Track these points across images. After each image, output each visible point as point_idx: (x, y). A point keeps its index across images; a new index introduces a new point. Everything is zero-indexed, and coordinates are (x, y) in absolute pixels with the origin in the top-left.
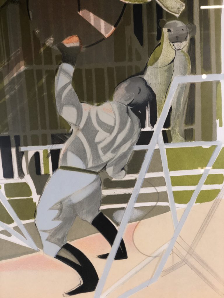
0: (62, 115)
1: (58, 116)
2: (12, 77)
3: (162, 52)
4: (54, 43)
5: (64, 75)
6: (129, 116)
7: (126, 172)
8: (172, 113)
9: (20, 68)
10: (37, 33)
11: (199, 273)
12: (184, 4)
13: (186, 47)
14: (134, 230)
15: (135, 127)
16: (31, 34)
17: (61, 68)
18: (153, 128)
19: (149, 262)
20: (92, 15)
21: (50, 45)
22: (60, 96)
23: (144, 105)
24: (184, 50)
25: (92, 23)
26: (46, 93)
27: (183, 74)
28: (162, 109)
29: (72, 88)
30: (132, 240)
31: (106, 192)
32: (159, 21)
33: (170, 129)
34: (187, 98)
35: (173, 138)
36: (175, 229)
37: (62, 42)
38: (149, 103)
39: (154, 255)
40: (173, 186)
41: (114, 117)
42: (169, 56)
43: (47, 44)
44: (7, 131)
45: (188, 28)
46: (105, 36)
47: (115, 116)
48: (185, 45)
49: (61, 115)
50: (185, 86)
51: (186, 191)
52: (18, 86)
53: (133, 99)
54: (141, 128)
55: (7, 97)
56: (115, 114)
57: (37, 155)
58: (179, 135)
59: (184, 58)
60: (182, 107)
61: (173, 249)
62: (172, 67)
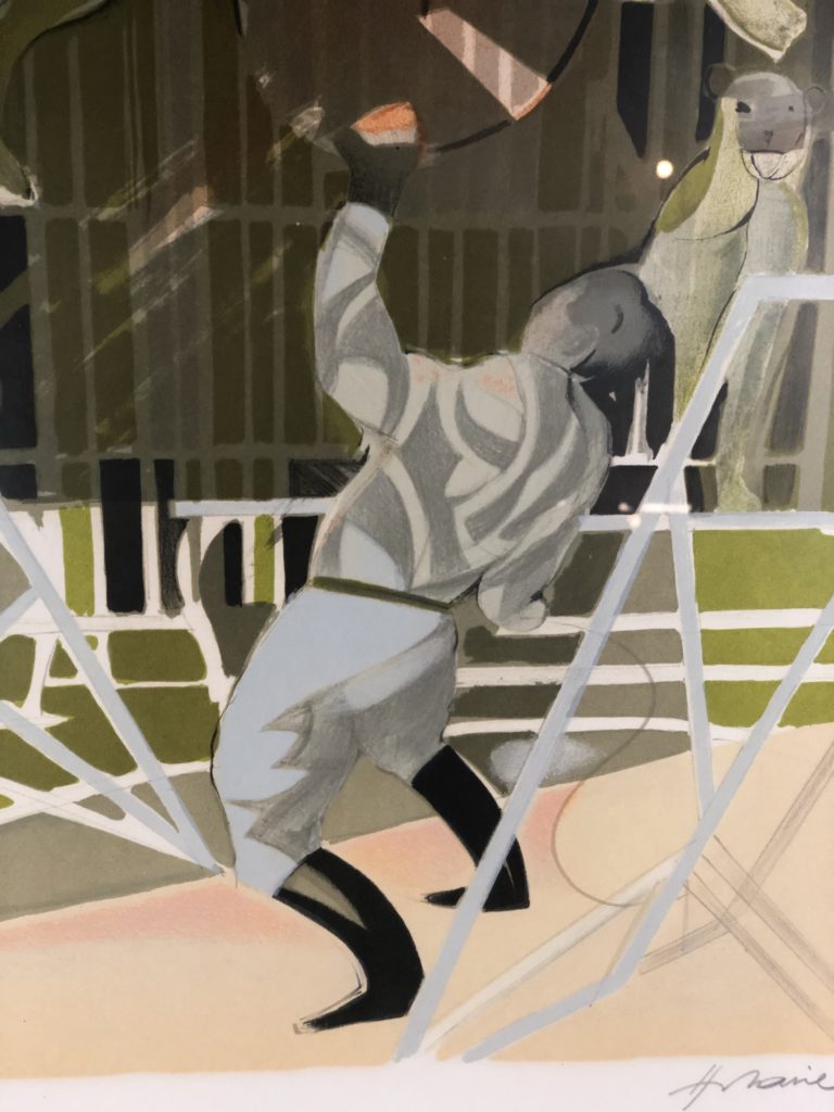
0: (334, 390)
1: (320, 396)
2: (161, 245)
3: (712, 185)
4: (326, 126)
5: (353, 247)
6: (574, 410)
7: (547, 606)
8: (727, 405)
9: (190, 212)
10: (261, 85)
11: (771, 966)
12: (803, 15)
13: (797, 174)
14: (561, 811)
15: (593, 449)
16: (242, 86)
17: (343, 223)
18: (654, 458)
19: (602, 924)
20: (469, 31)
21: (307, 132)
22: (332, 323)
23: (630, 372)
24: (788, 180)
25: (468, 60)
26: (282, 310)
27: (779, 269)
28: (693, 390)
29: (376, 298)
30: (549, 845)
31: (472, 677)
32: (711, 70)
33: (714, 462)
34: (783, 356)
35: (722, 495)
36: (701, 813)
37: (352, 127)
38: (648, 366)
39: (622, 899)
40: (705, 663)
41: (522, 411)
42: (734, 201)
43: (298, 130)
44: (129, 442)
46: (510, 111)
47: (525, 406)
48: (793, 162)
49: (330, 393)
50: (781, 311)
51: (752, 684)
52: (182, 280)
53: (591, 351)
54: (614, 455)
55: (139, 316)
56: (523, 398)
57: (232, 533)
58: (744, 486)
59: (787, 209)
61: (687, 881)
62: (743, 240)
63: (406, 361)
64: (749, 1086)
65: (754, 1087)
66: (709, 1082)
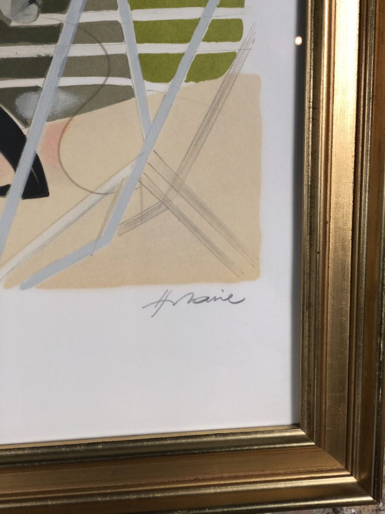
11: (195, 229)
14: (61, 136)
19: (93, 205)
30: (57, 157)
36: (144, 136)
39: (104, 190)
40: (138, 42)
51: (167, 55)
61: (140, 179)
64: (188, 302)
65: (191, 303)
66: (165, 300)
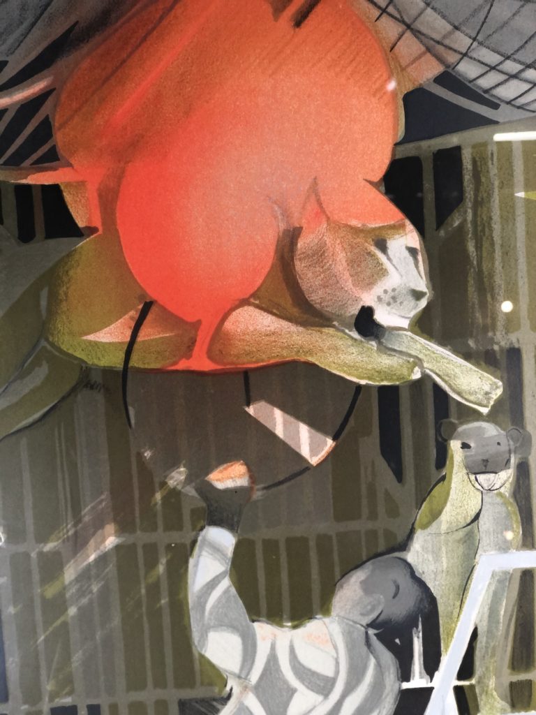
0: (205, 651)
1: (196, 655)
2: (85, 563)
3: (450, 497)
4: (189, 480)
5: (212, 555)
6: (372, 653)
8: (478, 642)
9: (103, 540)
10: (146, 457)
12: (500, 383)
13: (508, 485)
15: (388, 679)
16: (134, 460)
17: (204, 540)
18: (431, 681)
20: (278, 414)
21: (178, 484)
22: (201, 605)
24: (502, 490)
25: (279, 431)
26: (167, 599)
27: (504, 549)
28: (453, 633)
29: (230, 586)
32: (441, 424)
33: (473, 681)
34: (514, 606)
35: (481, 704)
37: (206, 479)
38: (420, 619)
41: (335, 655)
42: (466, 507)
43: (171, 483)
44: (71, 693)
45: (512, 439)
46: (310, 461)
47: (337, 653)
48: (504, 479)
49: (203, 652)
50: (508, 577)
52: (100, 585)
53: (379, 612)
54: (402, 682)
55: (72, 611)
56: (335, 648)
58: (496, 697)
59: (504, 509)
60: (501, 627)
62: (476, 531)
63: (253, 626)
